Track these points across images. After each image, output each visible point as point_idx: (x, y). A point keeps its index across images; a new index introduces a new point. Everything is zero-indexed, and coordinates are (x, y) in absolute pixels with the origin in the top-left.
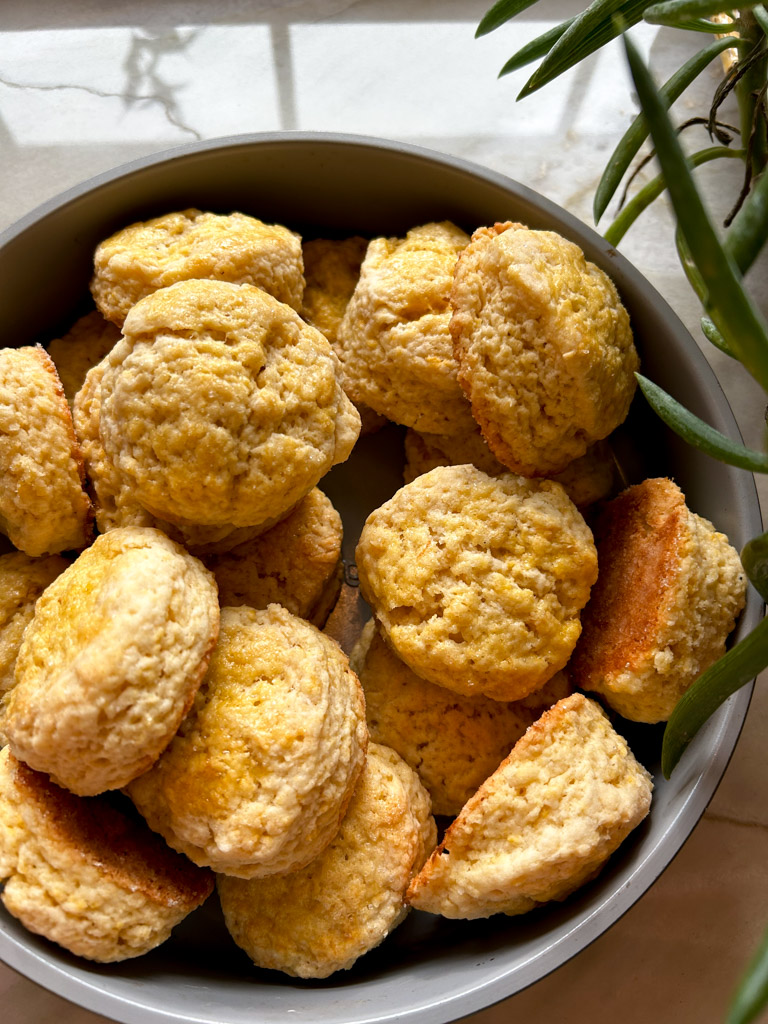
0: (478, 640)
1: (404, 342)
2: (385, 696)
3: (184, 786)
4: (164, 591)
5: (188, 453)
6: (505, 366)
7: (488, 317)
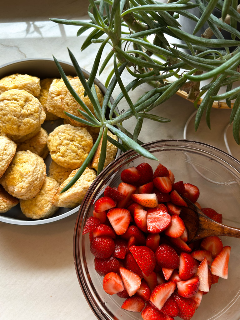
0: (67, 157)
1: (56, 100)
2: (54, 169)
3: (9, 180)
4: (4, 145)
5: (9, 121)
6: (71, 105)
7: (68, 96)
